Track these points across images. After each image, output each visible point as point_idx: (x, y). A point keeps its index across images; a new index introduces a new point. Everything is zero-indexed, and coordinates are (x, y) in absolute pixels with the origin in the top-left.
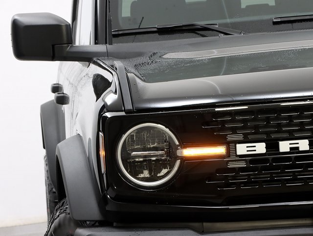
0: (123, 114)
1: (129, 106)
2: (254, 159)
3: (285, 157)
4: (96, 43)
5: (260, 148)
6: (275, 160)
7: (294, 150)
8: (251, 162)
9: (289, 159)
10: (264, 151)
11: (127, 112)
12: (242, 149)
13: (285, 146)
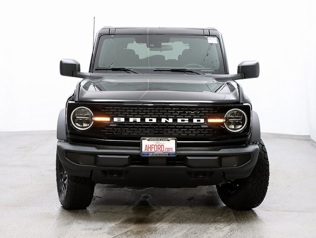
0: (74, 102)
1: (77, 100)
2: (120, 124)
3: (131, 124)
4: (89, 72)
5: (123, 120)
6: (127, 125)
7: (135, 121)
8: (119, 124)
9: (132, 125)
10: (124, 121)
11: (76, 102)
12: (116, 120)
13: (131, 120)
